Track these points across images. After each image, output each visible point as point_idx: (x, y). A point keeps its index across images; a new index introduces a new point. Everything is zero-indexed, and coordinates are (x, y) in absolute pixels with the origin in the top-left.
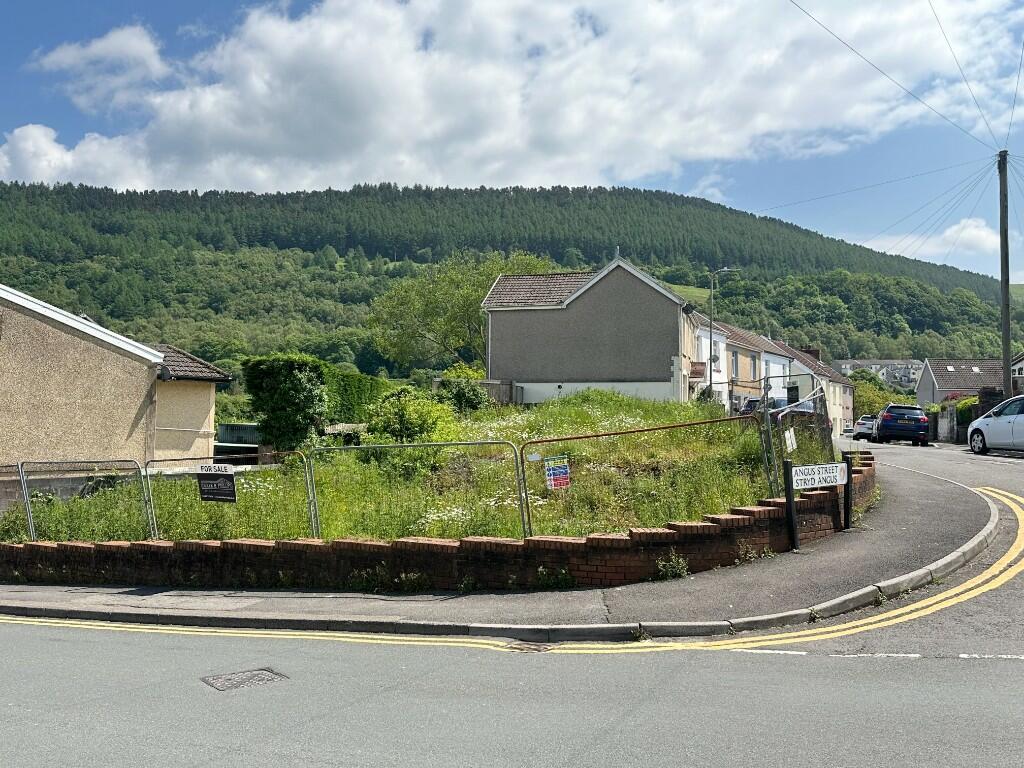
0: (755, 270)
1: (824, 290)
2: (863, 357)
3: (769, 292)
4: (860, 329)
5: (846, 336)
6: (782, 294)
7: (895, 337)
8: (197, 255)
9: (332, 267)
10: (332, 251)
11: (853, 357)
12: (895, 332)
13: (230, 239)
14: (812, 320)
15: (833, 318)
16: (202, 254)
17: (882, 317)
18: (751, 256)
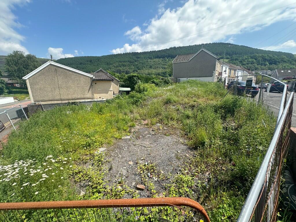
0: (238, 55)
1: (251, 58)
2: (257, 70)
3: (240, 59)
4: (258, 65)
5: (254, 66)
6: (242, 59)
7: (265, 66)
8: (148, 60)
9: (166, 61)
10: (166, 58)
11: (255, 70)
12: (265, 65)
13: (153, 58)
14: (248, 64)
15: (252, 63)
16: (149, 60)
17: (263, 62)
18: (237, 53)
